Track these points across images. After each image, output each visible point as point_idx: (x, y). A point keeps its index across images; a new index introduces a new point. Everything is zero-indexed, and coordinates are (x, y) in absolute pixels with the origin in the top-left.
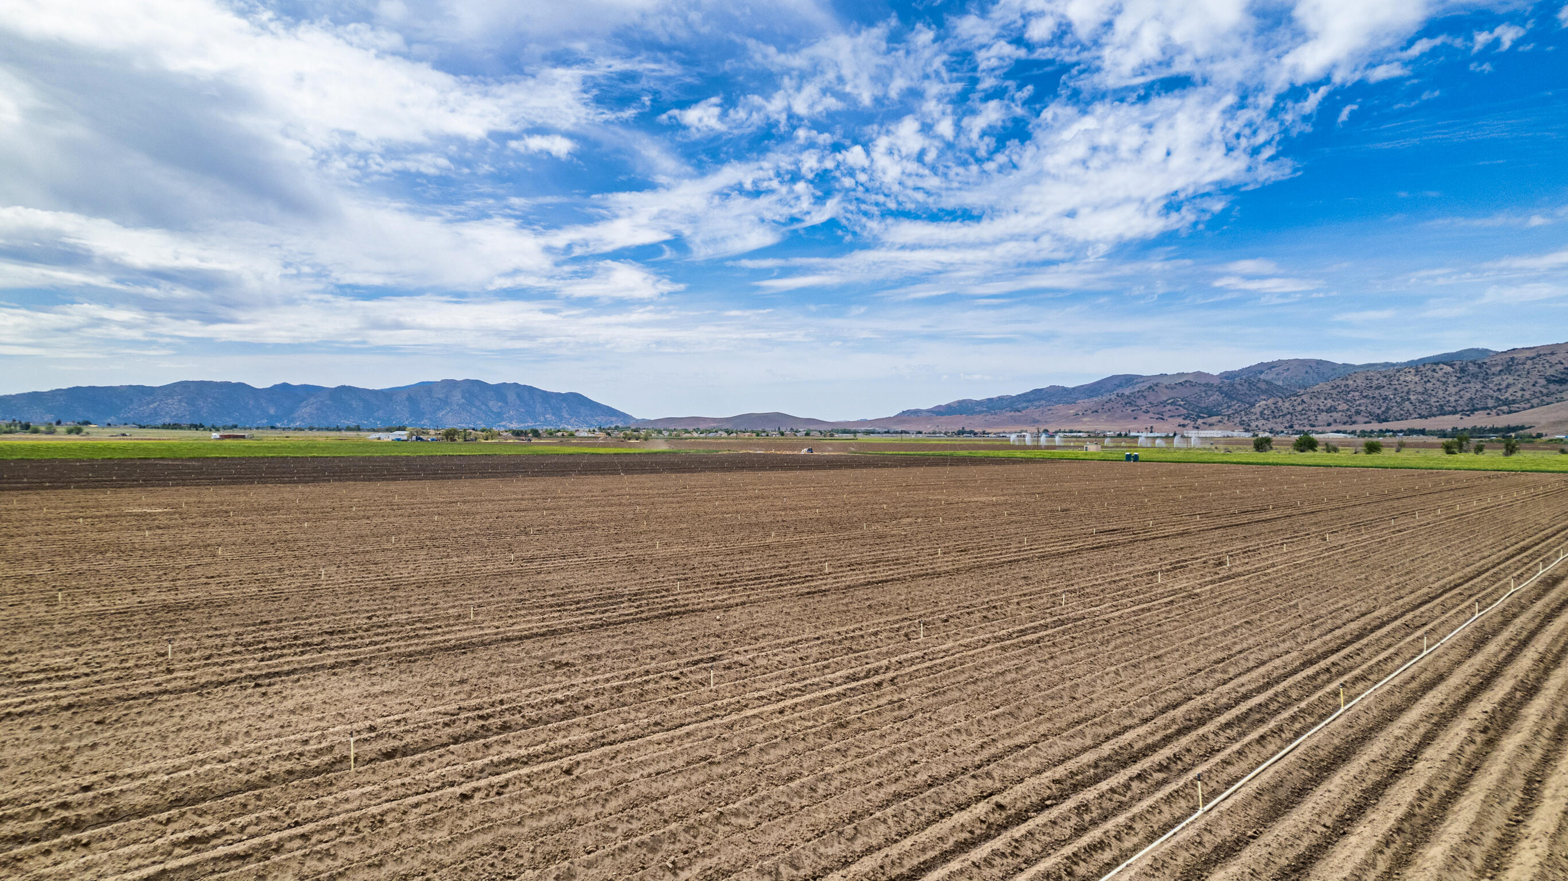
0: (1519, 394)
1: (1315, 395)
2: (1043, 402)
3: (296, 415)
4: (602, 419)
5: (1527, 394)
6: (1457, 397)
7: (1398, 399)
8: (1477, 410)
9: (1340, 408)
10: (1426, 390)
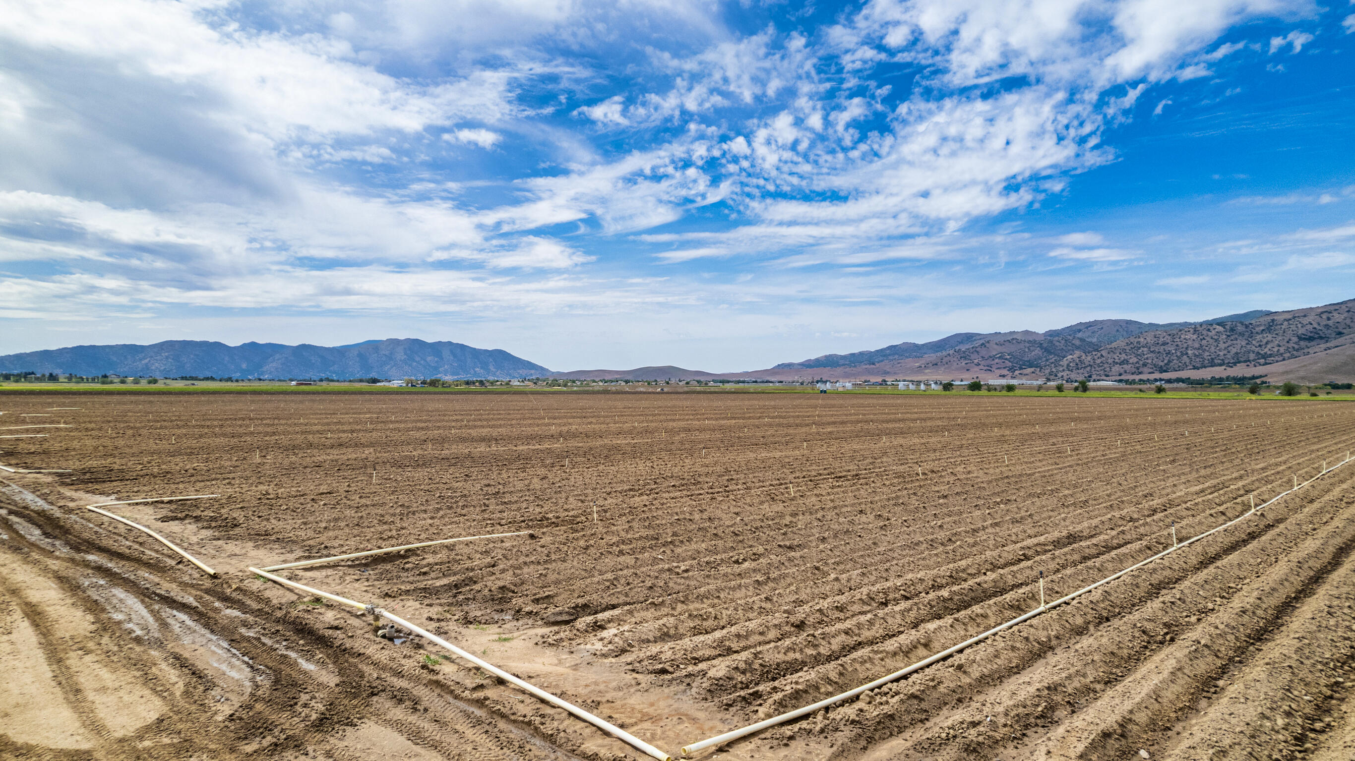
0: (1275, 349)
1: (1112, 351)
2: (896, 357)
3: (265, 369)
4: (523, 372)
5: (1282, 350)
6: (1225, 352)
7: (1179, 354)
8: (1239, 362)
9: (1131, 361)
10: (1201, 346)
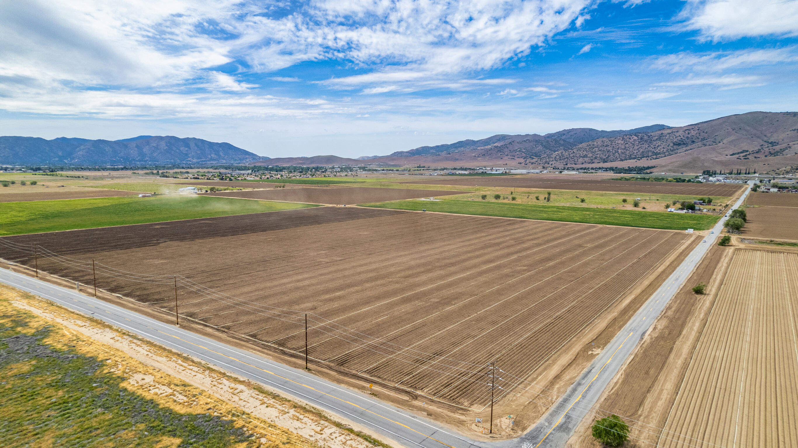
0: (662, 150)
2: (462, 149)
4: (241, 157)
5: (665, 150)
6: (637, 151)
7: (614, 152)
8: (643, 158)
9: (589, 156)
10: (625, 147)
